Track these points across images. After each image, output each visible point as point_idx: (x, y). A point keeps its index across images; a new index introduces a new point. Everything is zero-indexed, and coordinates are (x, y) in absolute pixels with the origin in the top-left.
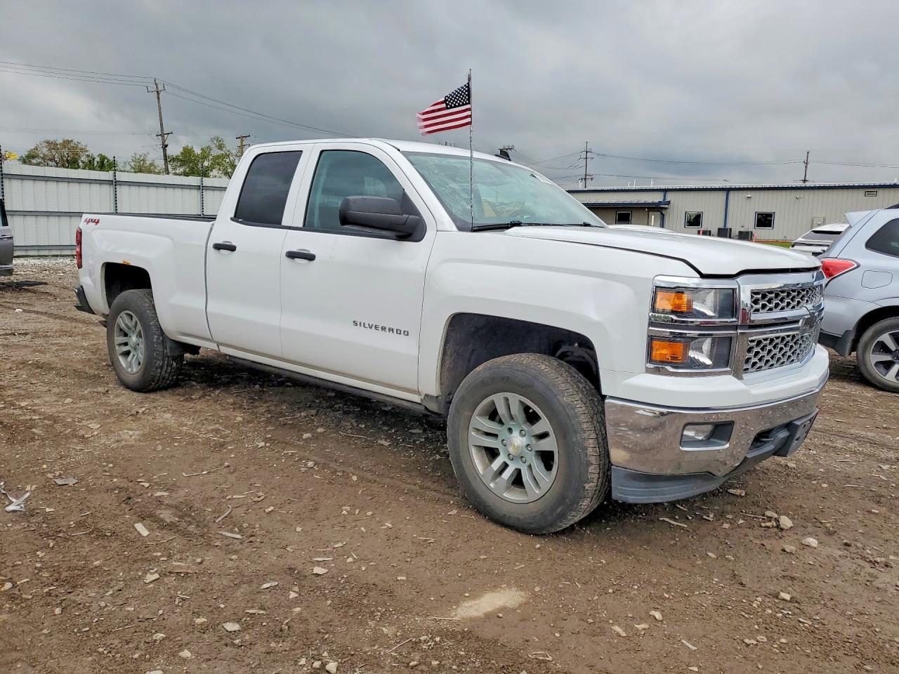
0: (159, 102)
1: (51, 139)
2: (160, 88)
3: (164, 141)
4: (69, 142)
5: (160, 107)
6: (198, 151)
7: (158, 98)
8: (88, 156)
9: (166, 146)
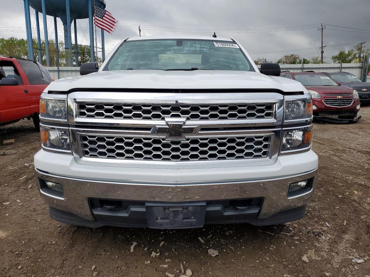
0: (322, 34)
1: (287, 55)
2: (324, 27)
3: (322, 50)
4: (293, 55)
5: (322, 36)
6: (347, 52)
7: (322, 32)
8: (299, 60)
9: (323, 52)
